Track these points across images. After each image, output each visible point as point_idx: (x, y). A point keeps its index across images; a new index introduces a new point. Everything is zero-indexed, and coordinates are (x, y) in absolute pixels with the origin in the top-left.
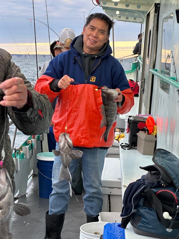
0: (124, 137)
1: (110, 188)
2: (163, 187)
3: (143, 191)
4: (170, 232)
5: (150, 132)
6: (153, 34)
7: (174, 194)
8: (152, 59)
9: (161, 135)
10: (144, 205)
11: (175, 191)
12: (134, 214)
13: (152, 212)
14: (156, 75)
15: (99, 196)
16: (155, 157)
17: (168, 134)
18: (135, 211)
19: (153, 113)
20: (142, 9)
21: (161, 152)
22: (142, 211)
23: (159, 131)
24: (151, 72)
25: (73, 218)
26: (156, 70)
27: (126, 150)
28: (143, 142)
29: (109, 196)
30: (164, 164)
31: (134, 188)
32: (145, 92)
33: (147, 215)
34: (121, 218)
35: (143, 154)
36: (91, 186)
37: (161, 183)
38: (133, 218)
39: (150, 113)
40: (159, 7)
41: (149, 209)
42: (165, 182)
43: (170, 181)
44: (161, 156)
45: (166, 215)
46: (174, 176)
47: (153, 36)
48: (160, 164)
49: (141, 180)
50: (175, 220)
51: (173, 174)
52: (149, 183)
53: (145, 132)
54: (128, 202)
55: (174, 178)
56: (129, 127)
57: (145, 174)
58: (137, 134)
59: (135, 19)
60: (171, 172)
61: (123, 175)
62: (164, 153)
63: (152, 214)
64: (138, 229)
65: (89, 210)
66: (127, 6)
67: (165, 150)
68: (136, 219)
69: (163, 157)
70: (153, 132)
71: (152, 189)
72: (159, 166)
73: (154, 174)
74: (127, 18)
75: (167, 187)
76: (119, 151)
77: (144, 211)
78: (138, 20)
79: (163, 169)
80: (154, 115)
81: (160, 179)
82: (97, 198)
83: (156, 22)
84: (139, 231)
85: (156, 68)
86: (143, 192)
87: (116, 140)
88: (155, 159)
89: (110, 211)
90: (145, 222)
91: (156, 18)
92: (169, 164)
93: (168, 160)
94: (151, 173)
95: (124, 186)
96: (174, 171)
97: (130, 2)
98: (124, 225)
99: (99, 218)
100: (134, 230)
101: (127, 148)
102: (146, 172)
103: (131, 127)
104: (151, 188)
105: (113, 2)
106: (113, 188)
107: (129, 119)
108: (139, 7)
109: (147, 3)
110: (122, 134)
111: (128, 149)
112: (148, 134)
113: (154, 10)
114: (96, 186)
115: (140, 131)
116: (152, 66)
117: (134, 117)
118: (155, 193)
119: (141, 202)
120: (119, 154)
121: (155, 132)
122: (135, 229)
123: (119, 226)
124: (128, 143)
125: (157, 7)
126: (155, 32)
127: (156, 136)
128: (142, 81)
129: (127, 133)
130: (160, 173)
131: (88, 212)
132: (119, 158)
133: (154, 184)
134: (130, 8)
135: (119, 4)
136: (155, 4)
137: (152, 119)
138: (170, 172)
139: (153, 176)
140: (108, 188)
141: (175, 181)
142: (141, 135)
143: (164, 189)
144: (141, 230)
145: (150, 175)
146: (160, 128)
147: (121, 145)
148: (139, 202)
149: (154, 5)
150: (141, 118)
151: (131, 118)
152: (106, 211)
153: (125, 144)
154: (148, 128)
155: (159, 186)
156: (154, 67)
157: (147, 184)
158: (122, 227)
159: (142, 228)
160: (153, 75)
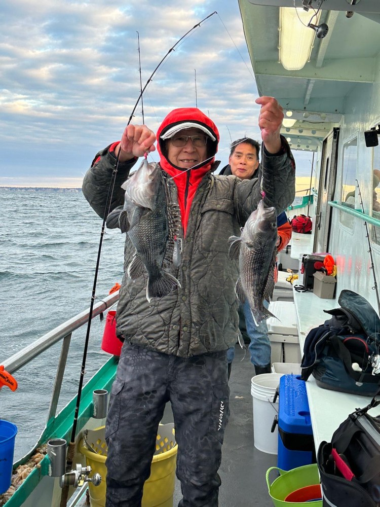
0: (297, 278)
1: (283, 335)
2: (351, 334)
3: (327, 338)
4: (360, 386)
5: (328, 272)
6: (331, 162)
7: (365, 343)
8: (330, 190)
9: (343, 276)
10: (329, 355)
11: (365, 338)
12: (317, 365)
13: (338, 363)
14: (336, 207)
15: (266, 343)
16: (341, 299)
17: (353, 274)
18: (318, 361)
19: (331, 251)
20: (317, 135)
21: (348, 294)
22: (327, 361)
23: (339, 271)
24: (329, 205)
25: (241, 369)
26: (336, 203)
27: (301, 292)
28: (321, 283)
29: (283, 344)
30: (353, 308)
31: (316, 334)
32: (321, 228)
33: (331, 366)
34: (301, 369)
35: (321, 298)
36: (256, 332)
37: (348, 330)
38: (316, 369)
39: (327, 251)
40: (339, 132)
41: (334, 359)
42: (354, 328)
43: (359, 327)
44: (348, 298)
45: (355, 366)
46: (365, 322)
47: (331, 165)
48: (348, 308)
49: (325, 326)
50: (366, 372)
51: (363, 320)
52: (334, 329)
53: (323, 273)
54: (310, 351)
55: (364, 324)
56: (304, 267)
57: (329, 319)
58: (314, 275)
59: (308, 147)
60: (361, 317)
61: (299, 320)
62: (351, 295)
63: (338, 365)
64: (322, 382)
65: (257, 360)
66: (301, 131)
67: (352, 292)
68: (319, 370)
69: (350, 300)
70: (332, 272)
71: (339, 336)
72: (346, 310)
73: (341, 319)
74: (299, 146)
75: (355, 334)
76: (293, 293)
77: (329, 362)
78: (311, 148)
79: (351, 313)
80: (332, 253)
81: (349, 325)
82: (264, 344)
83: (335, 148)
84: (323, 384)
85: (334, 200)
86: (328, 340)
87: (289, 281)
88: (341, 301)
89: (284, 362)
90: (330, 374)
91: (335, 144)
92: (359, 307)
93: (356, 302)
94: (336, 318)
95: (302, 333)
96: (364, 316)
97: (304, 127)
98: (304, 377)
99: (273, 369)
100: (317, 383)
101: (301, 291)
102: (330, 317)
103: (306, 267)
104: (337, 335)
105: (285, 128)
106: (288, 335)
107: (303, 258)
108: (314, 132)
109: (323, 129)
110: (295, 276)
111: (303, 292)
112: (327, 275)
113: (332, 135)
114: (262, 331)
115: (317, 272)
116: (330, 198)
117: (309, 255)
118: (342, 341)
119: (325, 352)
120: (293, 298)
121: (334, 272)
122: (319, 382)
123: (298, 378)
124: (302, 285)
125: (336, 132)
126: (334, 159)
127: (336, 277)
128: (318, 215)
129: (302, 273)
130: (348, 318)
131: (256, 363)
132: (293, 301)
133: (340, 330)
134: (304, 133)
135: (291, 130)
136: (334, 128)
137: (330, 258)
138: (359, 316)
139: (339, 321)
140: (282, 335)
141: (366, 328)
142: (319, 276)
143: (353, 336)
144: (326, 383)
145: (335, 320)
146: (341, 269)
147: (294, 287)
148: (323, 350)
149: (332, 130)
150: (318, 256)
151: (306, 257)
152: (280, 361)
153: (300, 286)
154: (327, 268)
155: (346, 332)
156: (332, 199)
157: (333, 330)
158: (303, 380)
159: (327, 381)
160: (331, 208)
